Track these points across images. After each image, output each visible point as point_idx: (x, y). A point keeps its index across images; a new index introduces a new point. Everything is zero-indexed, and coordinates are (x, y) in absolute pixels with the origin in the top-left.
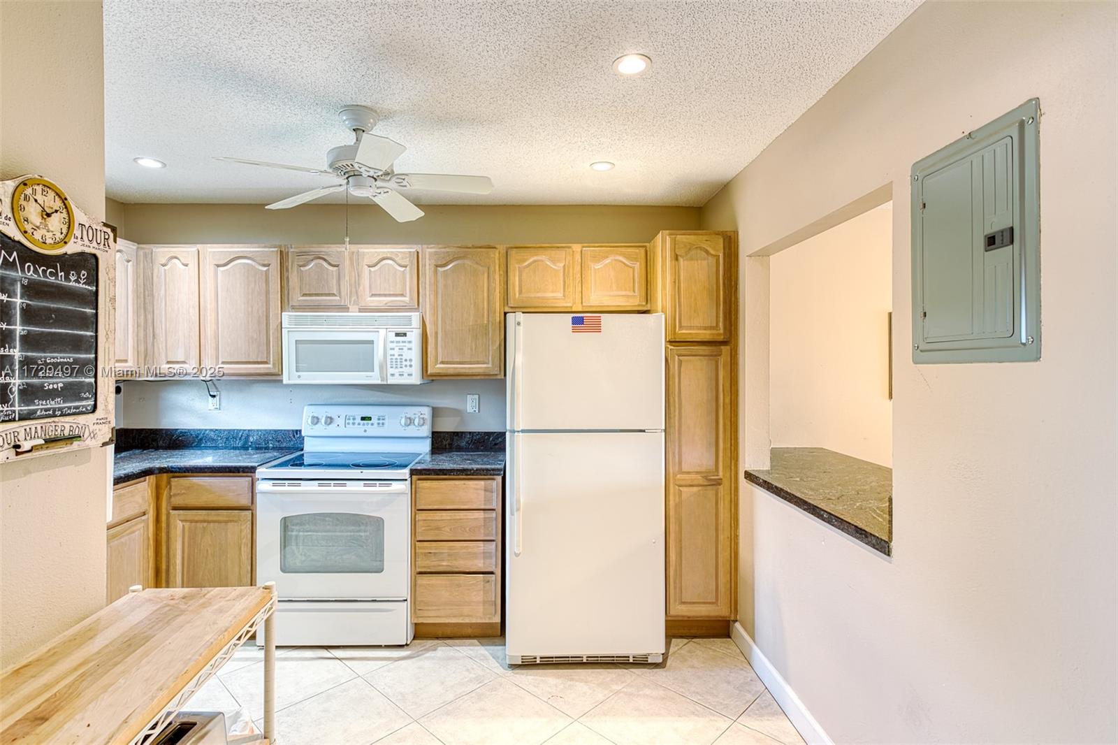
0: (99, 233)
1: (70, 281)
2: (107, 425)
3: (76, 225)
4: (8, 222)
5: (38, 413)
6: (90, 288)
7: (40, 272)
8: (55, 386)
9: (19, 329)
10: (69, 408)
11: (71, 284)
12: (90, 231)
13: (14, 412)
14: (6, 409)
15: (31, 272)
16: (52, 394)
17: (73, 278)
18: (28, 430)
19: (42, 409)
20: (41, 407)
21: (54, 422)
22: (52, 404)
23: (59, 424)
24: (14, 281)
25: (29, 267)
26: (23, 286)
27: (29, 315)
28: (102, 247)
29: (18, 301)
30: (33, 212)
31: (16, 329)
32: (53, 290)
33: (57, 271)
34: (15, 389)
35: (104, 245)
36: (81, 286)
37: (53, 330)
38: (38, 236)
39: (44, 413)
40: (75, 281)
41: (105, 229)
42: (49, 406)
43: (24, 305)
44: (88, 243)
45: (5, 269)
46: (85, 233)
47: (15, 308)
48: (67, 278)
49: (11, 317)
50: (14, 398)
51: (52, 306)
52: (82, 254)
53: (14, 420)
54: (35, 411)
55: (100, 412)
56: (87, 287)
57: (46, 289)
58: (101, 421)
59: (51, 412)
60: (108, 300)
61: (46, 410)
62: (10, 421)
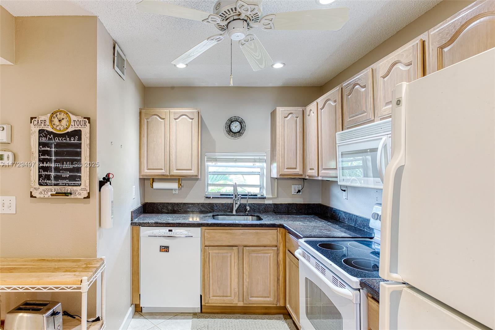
0: (82, 122)
1: (71, 141)
2: (86, 191)
3: (72, 121)
4: (48, 126)
5: (60, 184)
6: (79, 142)
7: (60, 139)
8: (66, 176)
9: (53, 158)
10: (71, 183)
11: (72, 141)
12: (78, 122)
13: (52, 183)
14: (49, 182)
15: (57, 140)
16: (65, 178)
17: (72, 140)
18: (55, 189)
19: (61, 183)
20: (61, 182)
21: (64, 187)
22: (65, 182)
23: (66, 189)
24: (52, 144)
25: (57, 139)
26: (54, 145)
27: (57, 154)
28: (83, 126)
29: (53, 149)
30: (56, 121)
31: (52, 158)
32: (65, 144)
33: (66, 138)
34: (52, 176)
35: (84, 125)
36: (76, 141)
37: (65, 158)
38: (58, 128)
39: (62, 184)
40: (73, 140)
41: (84, 120)
42: (64, 182)
43: (55, 151)
44: (77, 126)
45: (49, 141)
46: (76, 123)
47: (52, 152)
48: (70, 140)
49: (51, 154)
50: (52, 179)
51: (65, 150)
52: (75, 131)
53: (52, 185)
54: (59, 183)
55: (82, 186)
56: (78, 142)
57: (62, 145)
58: (83, 189)
59: (64, 184)
60: (86, 145)
61: (63, 183)
62: (51, 185)
